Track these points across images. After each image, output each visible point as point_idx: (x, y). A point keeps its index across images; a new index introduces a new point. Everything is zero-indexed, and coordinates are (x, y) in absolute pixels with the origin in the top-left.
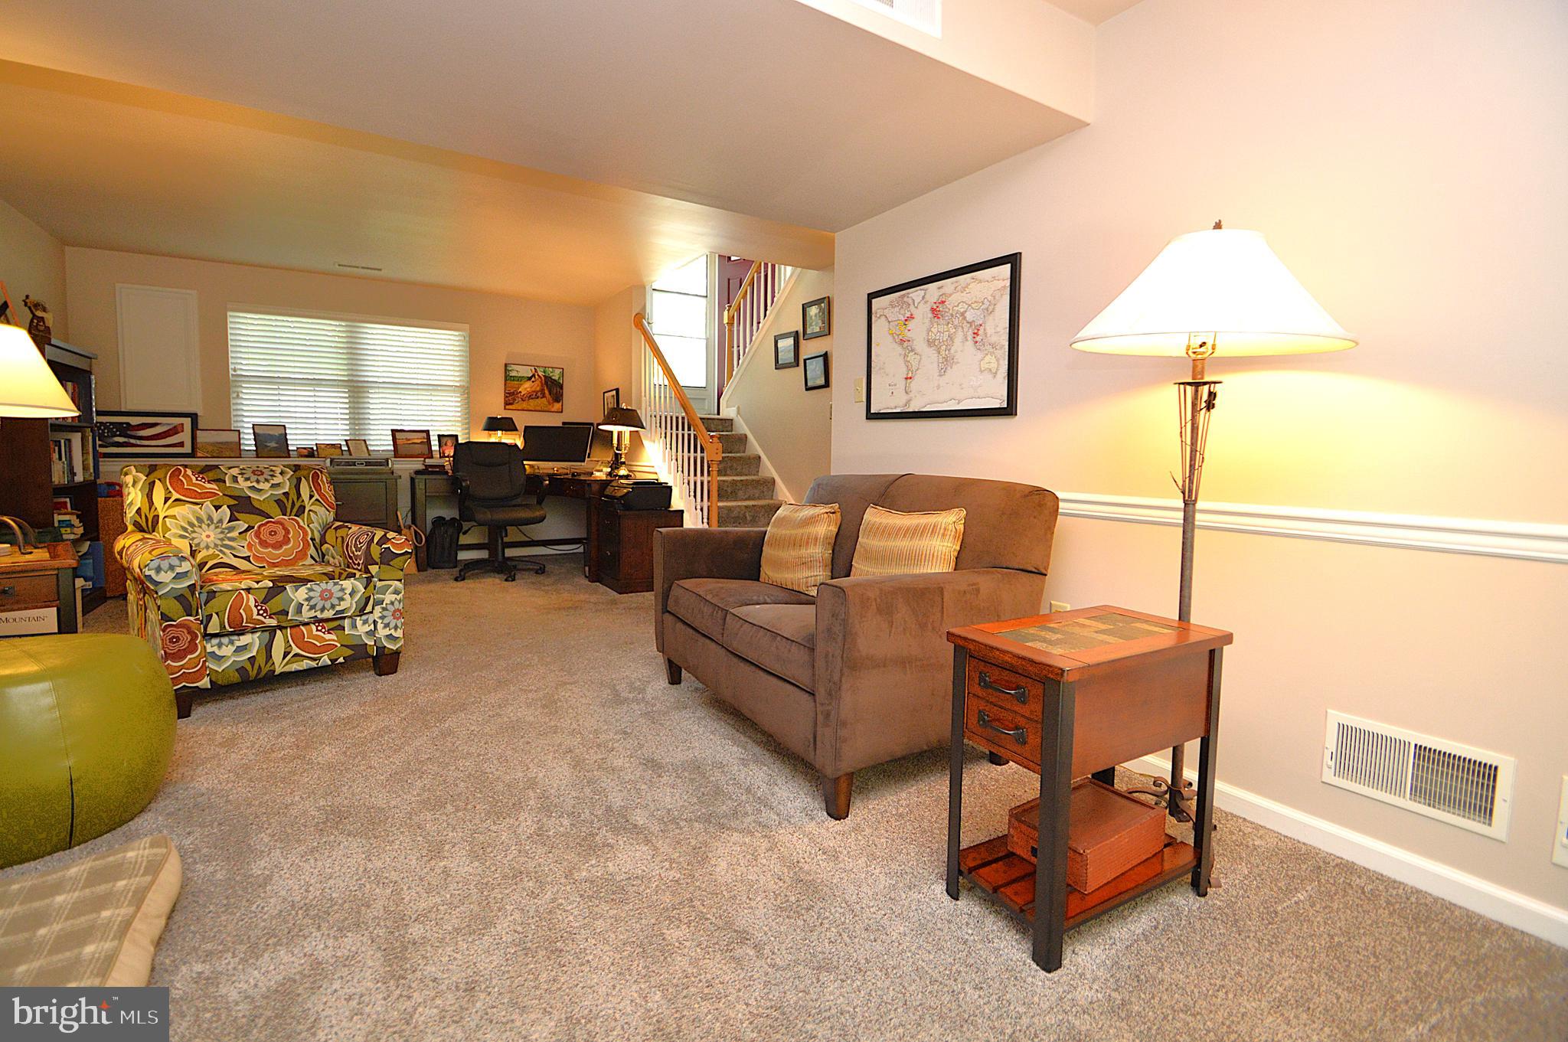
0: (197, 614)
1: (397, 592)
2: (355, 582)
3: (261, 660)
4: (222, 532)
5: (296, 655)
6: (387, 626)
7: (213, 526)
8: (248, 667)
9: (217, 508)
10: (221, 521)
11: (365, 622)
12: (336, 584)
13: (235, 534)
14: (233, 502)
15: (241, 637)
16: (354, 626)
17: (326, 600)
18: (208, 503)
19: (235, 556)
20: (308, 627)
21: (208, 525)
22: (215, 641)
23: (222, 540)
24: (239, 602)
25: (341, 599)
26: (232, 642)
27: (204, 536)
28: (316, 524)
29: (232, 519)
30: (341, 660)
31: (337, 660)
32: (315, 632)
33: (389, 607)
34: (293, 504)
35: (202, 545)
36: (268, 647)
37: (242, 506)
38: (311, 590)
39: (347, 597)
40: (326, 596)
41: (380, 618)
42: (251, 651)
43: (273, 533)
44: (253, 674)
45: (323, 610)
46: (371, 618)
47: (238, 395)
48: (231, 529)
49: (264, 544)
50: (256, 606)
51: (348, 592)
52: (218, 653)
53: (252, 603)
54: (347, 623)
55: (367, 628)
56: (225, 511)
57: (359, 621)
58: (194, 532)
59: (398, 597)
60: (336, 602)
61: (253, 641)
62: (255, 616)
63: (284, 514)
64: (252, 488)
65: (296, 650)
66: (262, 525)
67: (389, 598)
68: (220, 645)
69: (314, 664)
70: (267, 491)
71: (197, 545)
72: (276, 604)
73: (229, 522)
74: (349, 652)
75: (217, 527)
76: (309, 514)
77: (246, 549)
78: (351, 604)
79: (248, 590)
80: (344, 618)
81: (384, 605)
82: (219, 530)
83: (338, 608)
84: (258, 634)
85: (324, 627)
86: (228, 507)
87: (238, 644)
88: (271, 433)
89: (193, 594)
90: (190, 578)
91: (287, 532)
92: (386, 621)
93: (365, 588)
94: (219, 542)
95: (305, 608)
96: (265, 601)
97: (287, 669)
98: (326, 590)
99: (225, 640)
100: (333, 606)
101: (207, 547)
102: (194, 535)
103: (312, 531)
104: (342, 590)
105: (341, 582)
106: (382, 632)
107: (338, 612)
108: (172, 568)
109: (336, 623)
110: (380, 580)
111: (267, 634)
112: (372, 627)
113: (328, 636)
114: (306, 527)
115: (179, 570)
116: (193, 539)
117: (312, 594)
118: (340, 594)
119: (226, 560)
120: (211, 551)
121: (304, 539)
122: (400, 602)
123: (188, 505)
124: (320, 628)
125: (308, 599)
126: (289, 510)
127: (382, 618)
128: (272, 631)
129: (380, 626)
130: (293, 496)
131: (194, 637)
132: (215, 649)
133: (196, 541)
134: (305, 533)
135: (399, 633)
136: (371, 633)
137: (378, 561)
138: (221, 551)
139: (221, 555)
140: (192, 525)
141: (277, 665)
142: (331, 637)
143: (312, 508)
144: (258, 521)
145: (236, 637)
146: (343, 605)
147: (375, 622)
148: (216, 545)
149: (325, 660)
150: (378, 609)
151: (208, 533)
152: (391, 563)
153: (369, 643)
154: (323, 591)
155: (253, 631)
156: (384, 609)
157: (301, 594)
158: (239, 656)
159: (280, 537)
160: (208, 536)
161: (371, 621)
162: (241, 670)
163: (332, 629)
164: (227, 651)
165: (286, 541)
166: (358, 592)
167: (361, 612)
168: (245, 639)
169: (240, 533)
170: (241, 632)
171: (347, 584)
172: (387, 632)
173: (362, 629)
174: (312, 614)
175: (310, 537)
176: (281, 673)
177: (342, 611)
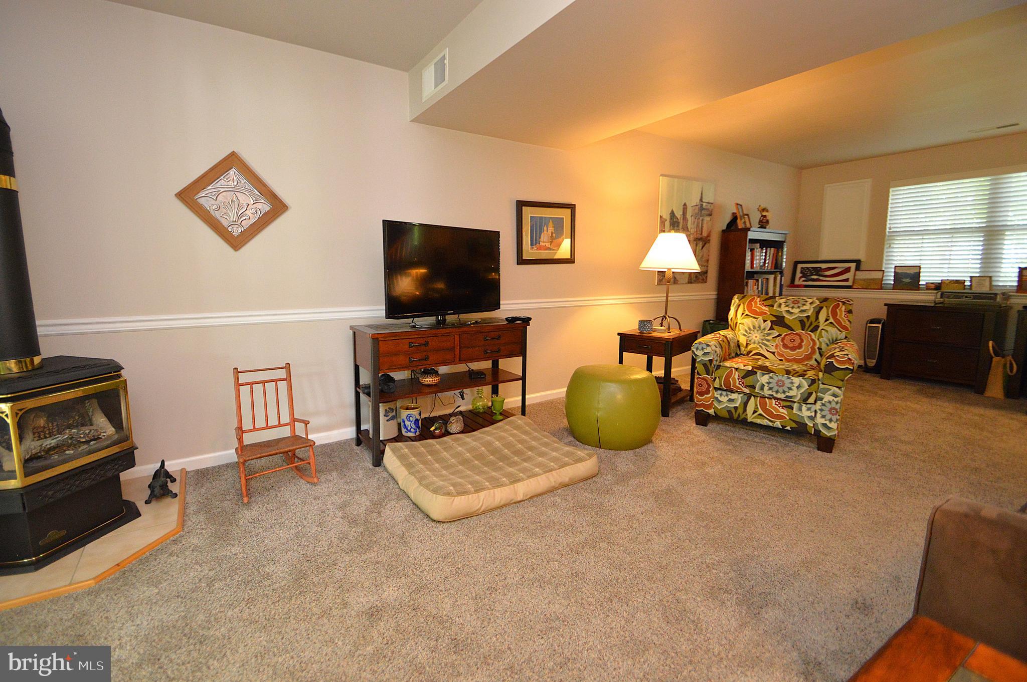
0: (712, 375)
1: (835, 395)
2: (803, 380)
3: (740, 410)
4: (764, 336)
5: (760, 415)
6: (823, 417)
7: (760, 331)
8: (733, 411)
9: (765, 321)
10: (764, 329)
11: (809, 409)
12: (789, 378)
13: (770, 338)
14: (774, 319)
15: (732, 394)
16: (800, 409)
17: (778, 385)
18: (761, 319)
19: (768, 351)
20: (770, 400)
21: (758, 331)
22: (719, 392)
23: (762, 340)
24: (729, 375)
25: (790, 389)
26: (727, 395)
27: (754, 337)
28: (825, 339)
29: (771, 329)
30: (788, 428)
31: (786, 427)
32: (774, 405)
33: (827, 404)
34: (811, 324)
35: (752, 341)
36: (745, 404)
37: (779, 321)
38: (771, 378)
39: (794, 388)
40: (780, 384)
41: (820, 410)
42: (736, 403)
43: (792, 340)
44: (735, 416)
45: (777, 392)
46: (814, 407)
47: (890, 246)
48: (769, 335)
49: (785, 346)
50: (738, 379)
51: (796, 385)
52: (719, 398)
53: (736, 377)
54: (796, 406)
55: (809, 414)
56: (769, 323)
57: (804, 407)
58: (750, 333)
59: (836, 399)
60: (786, 390)
61: (738, 398)
62: (737, 385)
63: (803, 329)
64: (788, 312)
65: (760, 411)
66: (786, 335)
67: (827, 398)
68: (721, 395)
69: (771, 424)
70: (796, 314)
71: (750, 341)
72: (749, 380)
73: (769, 330)
74: (794, 425)
75: (762, 332)
76: (821, 332)
77: (774, 348)
78: (797, 394)
79: (736, 369)
80: (794, 402)
81: (823, 402)
82: (762, 334)
83: (788, 394)
84: (741, 395)
85: (780, 403)
86: (771, 321)
87: (730, 397)
88: (908, 272)
89: (711, 365)
90: (710, 357)
91: (802, 341)
92: (823, 413)
93: (809, 386)
94: (761, 341)
95: (766, 388)
96: (743, 377)
97: (753, 420)
98: (781, 380)
99: (724, 393)
100: (784, 392)
101: (754, 343)
102: (750, 335)
103: (820, 343)
104: (792, 383)
105: (793, 378)
106: (819, 420)
107: (787, 397)
108: (703, 349)
109: (788, 403)
110: (823, 384)
111: (746, 397)
112: (813, 414)
113: (781, 410)
114: (816, 340)
115: (705, 351)
116: (748, 337)
117: (771, 380)
118: (790, 385)
119: (762, 352)
120: (755, 345)
121: (813, 348)
122: (837, 403)
123: (751, 318)
124: (777, 403)
125: (769, 383)
126: (806, 327)
127: (821, 410)
128: (749, 396)
129: (819, 415)
130: (813, 319)
131: (709, 386)
132: (718, 396)
133: (750, 339)
134: (814, 343)
135: (833, 425)
136: (812, 418)
137: (823, 369)
138: (760, 346)
139: (760, 349)
140: (750, 329)
141: (749, 415)
142: (784, 411)
143: (825, 328)
144: (785, 331)
145: (729, 393)
146: (791, 393)
147: (816, 411)
148: (759, 343)
149: (778, 424)
150: (819, 403)
151: (756, 335)
152: (832, 373)
153: (809, 424)
154: (779, 381)
155: (739, 393)
156: (823, 405)
157: (764, 379)
158: (729, 404)
159: (796, 344)
160: (756, 337)
161: (813, 410)
162: (729, 412)
163: (784, 406)
164: (724, 399)
165: (800, 346)
166: (804, 387)
167: (805, 400)
168: (734, 396)
169: (773, 338)
170: (732, 392)
171: (797, 380)
172: (823, 421)
173: (805, 413)
174: (770, 392)
175: (817, 346)
176: (751, 422)
177: (791, 397)
